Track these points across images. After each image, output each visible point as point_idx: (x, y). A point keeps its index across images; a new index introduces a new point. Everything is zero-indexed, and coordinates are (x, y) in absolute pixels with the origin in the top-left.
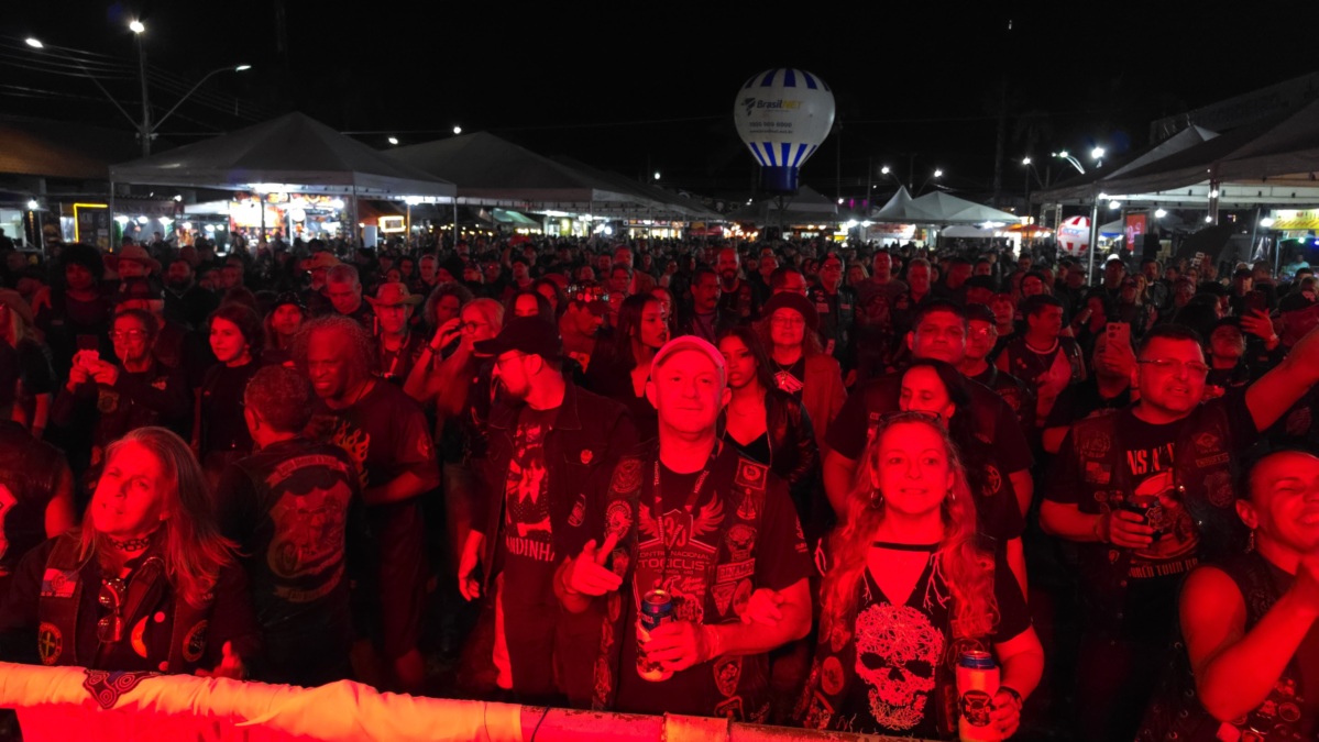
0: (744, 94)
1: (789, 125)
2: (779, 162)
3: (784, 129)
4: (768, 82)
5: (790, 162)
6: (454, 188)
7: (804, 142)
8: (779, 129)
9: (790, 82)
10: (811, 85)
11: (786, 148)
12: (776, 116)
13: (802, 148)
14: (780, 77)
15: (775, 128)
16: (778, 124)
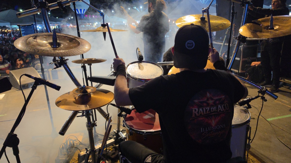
1: (81, 5)
2: (80, 13)
3: (80, 6)
5: (82, 13)
6: (9, 23)
7: (84, 9)
8: (79, 6)
11: (81, 10)
13: (84, 10)
15: (78, 6)
16: (79, 5)
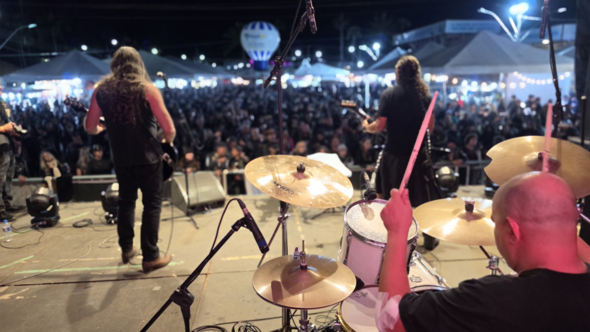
0: (244, 32)
1: (263, 44)
2: (260, 59)
4: (253, 27)
5: (264, 59)
7: (269, 50)
8: (260, 46)
9: (262, 27)
10: (270, 28)
11: (262, 53)
12: (258, 41)
13: (268, 53)
14: (258, 25)
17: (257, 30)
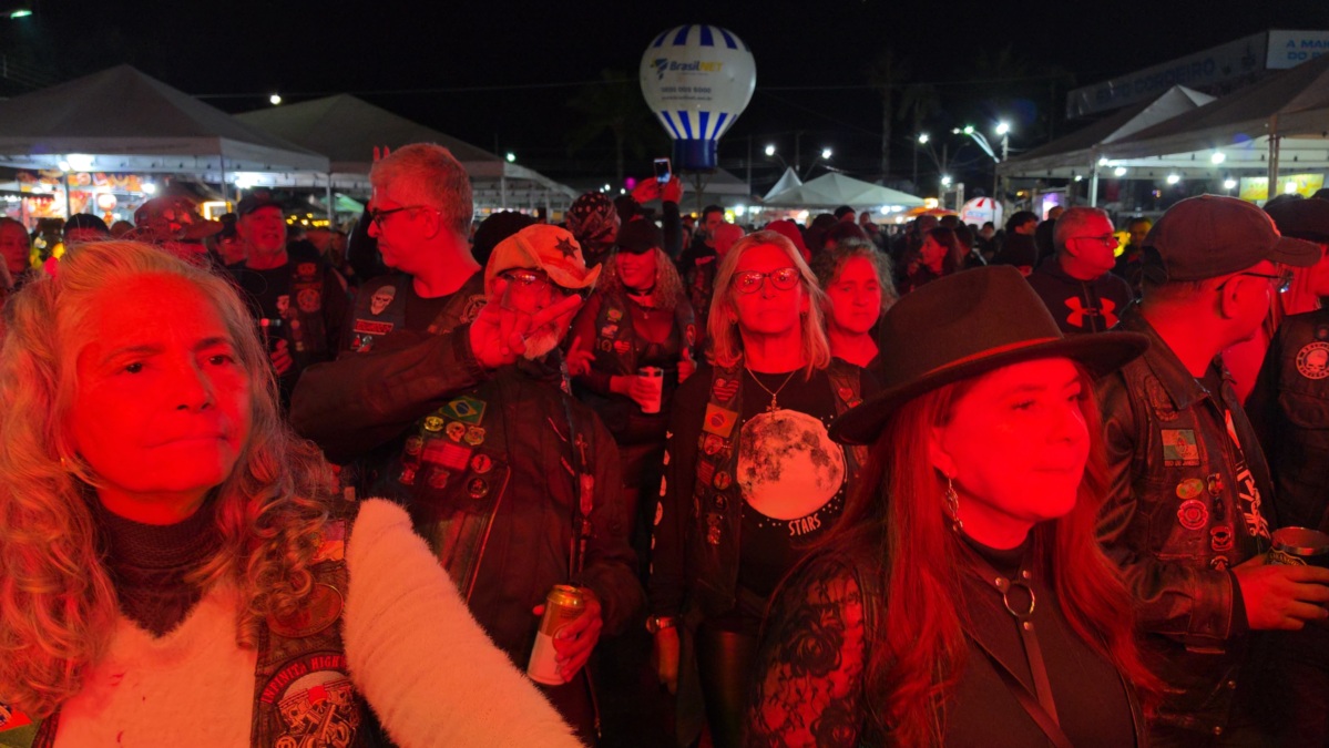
0: (652, 54)
1: (708, 90)
2: (696, 135)
3: (702, 95)
4: (680, 40)
5: (708, 135)
7: (724, 111)
8: (697, 95)
9: (707, 40)
10: (731, 45)
11: (704, 117)
12: (693, 79)
13: (723, 117)
14: (694, 34)
15: (692, 94)
16: (696, 90)
17: (693, 49)
